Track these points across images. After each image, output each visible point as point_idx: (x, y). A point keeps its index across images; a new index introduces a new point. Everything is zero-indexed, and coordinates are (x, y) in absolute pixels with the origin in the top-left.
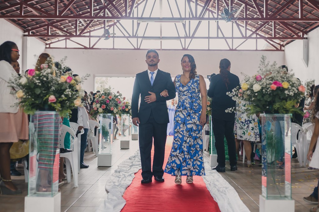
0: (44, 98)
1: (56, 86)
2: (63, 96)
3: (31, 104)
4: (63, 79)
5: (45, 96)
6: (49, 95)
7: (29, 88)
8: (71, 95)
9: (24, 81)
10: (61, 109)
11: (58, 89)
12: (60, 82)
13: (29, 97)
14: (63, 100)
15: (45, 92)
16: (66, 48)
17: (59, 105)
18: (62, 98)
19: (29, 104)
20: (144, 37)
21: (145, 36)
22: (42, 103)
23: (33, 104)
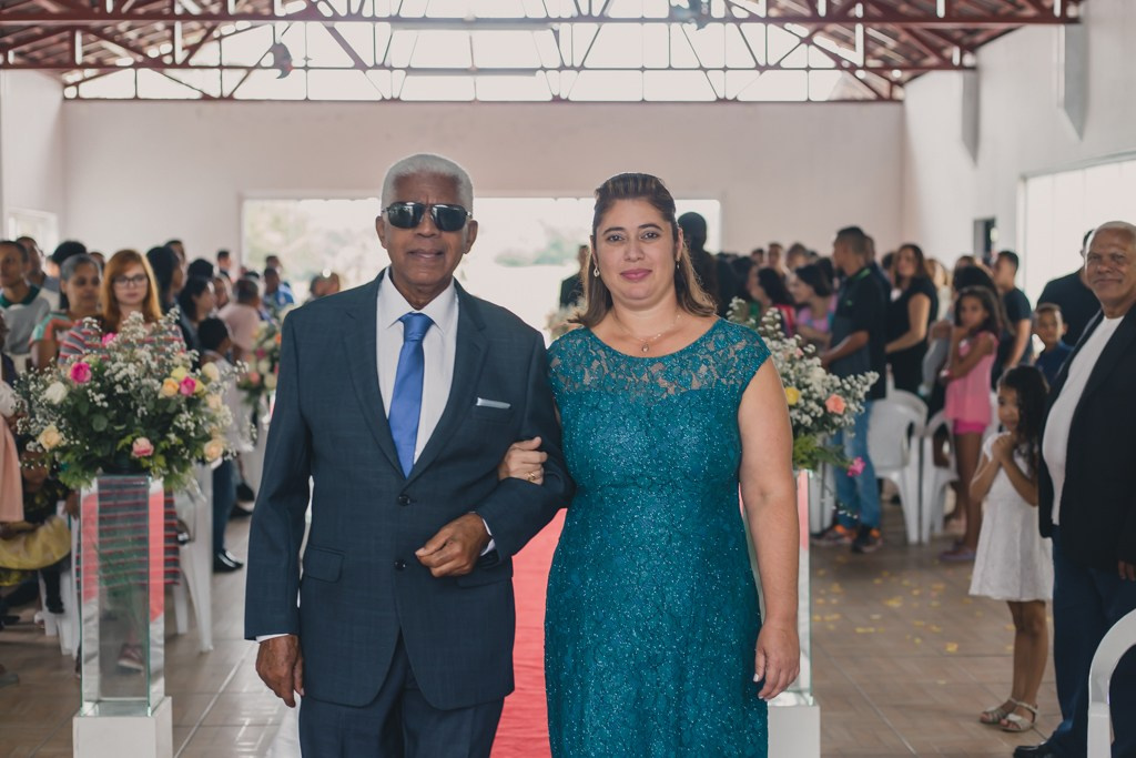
0: (117, 444)
1: (151, 405)
2: (172, 436)
3: (80, 458)
4: (168, 389)
5: (123, 437)
6: (134, 435)
7: (74, 414)
8: (195, 430)
9: (56, 392)
10: (166, 472)
11: (157, 413)
12: (160, 396)
13: (78, 442)
14: (173, 446)
15: (122, 427)
16: (136, 98)
17: (161, 460)
18: (169, 440)
19: (77, 459)
20: (409, 70)
21: (413, 66)
22: (113, 454)
23: (85, 458)
